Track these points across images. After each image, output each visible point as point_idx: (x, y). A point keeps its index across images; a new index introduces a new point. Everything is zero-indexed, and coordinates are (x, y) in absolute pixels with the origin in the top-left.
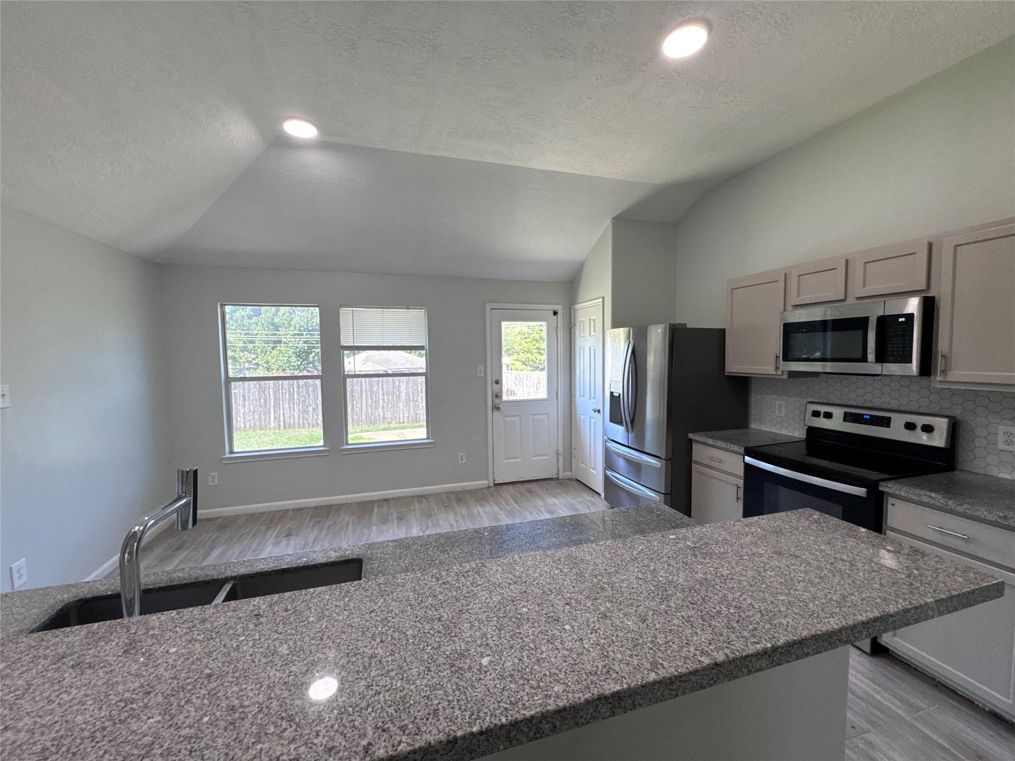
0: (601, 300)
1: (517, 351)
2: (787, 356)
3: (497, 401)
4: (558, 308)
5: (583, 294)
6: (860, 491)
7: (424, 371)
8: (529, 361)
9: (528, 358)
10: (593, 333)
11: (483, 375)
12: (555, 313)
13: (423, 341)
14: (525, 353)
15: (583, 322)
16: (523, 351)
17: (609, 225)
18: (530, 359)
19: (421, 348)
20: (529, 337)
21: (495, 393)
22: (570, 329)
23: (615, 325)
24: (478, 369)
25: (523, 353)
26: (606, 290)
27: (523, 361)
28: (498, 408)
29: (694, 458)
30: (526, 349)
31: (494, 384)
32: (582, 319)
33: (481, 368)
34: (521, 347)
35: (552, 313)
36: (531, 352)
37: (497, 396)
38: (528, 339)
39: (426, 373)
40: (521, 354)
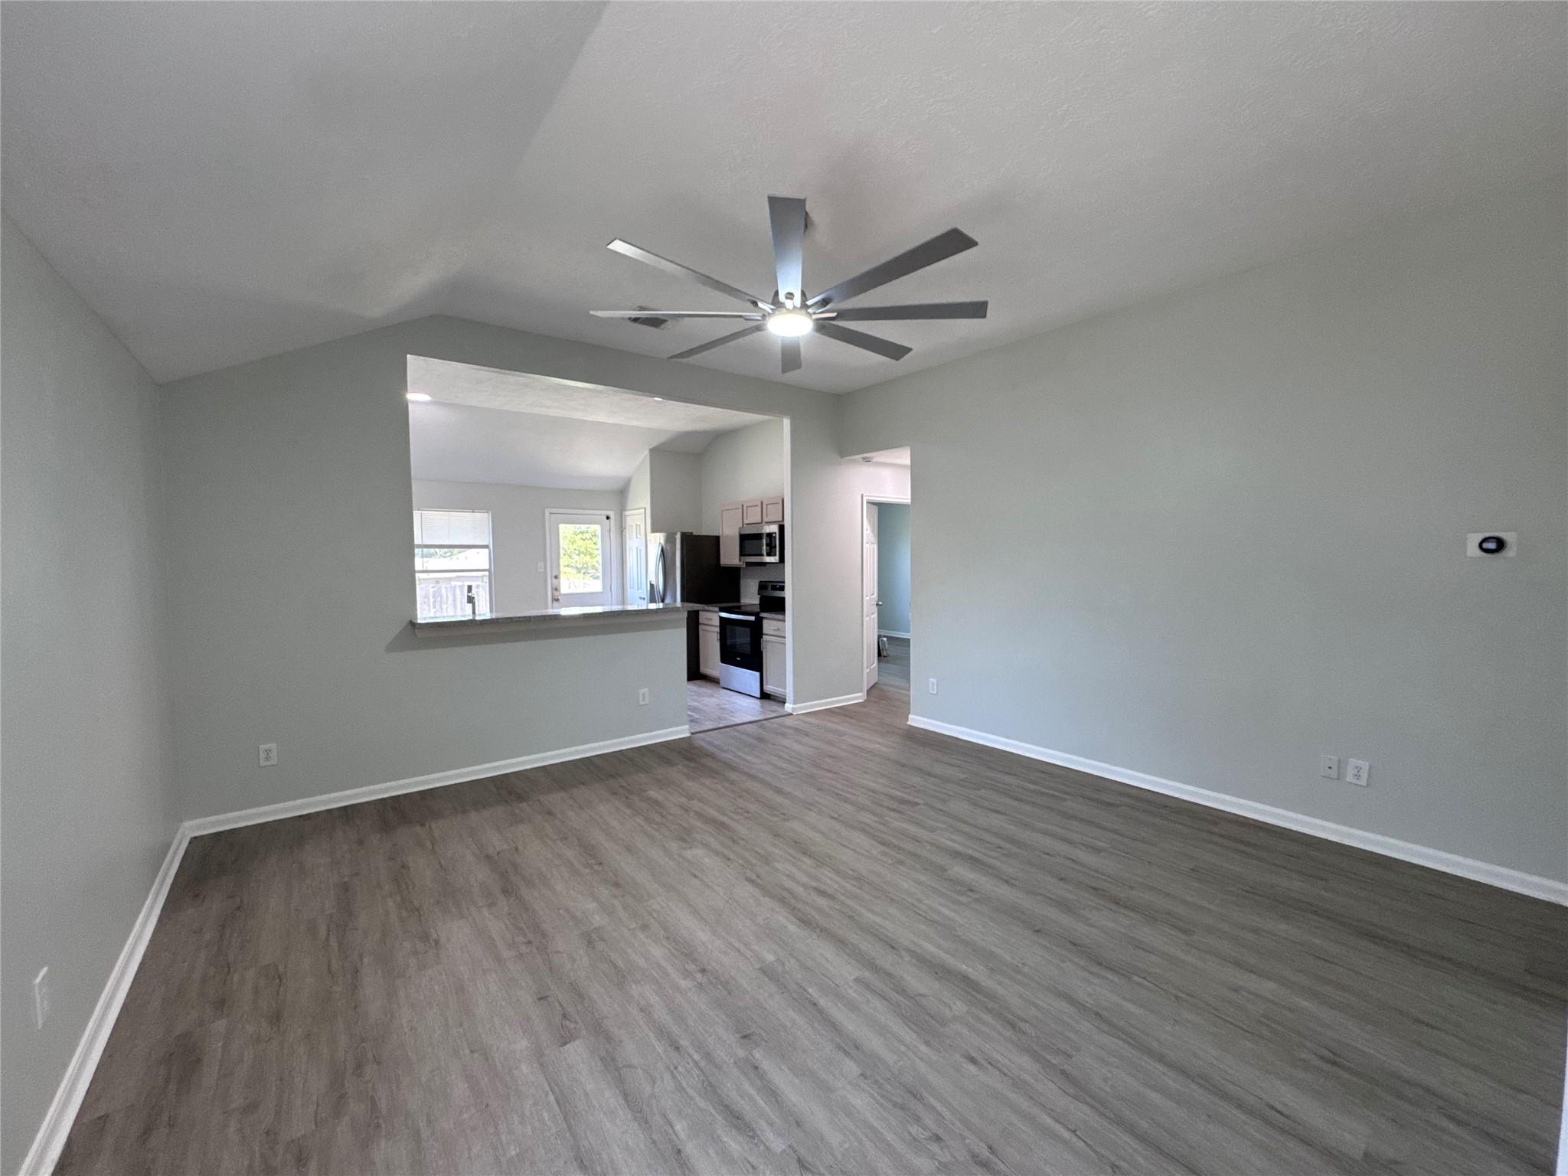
0: (643, 510)
1: (569, 551)
2: (742, 553)
3: (556, 593)
4: (611, 514)
5: (630, 504)
6: (752, 618)
7: (487, 567)
8: (587, 568)
9: (586, 563)
10: (639, 536)
11: (542, 570)
12: (608, 518)
13: (487, 539)
14: (582, 555)
15: (632, 526)
16: (577, 552)
17: (646, 456)
18: (589, 565)
19: (486, 547)
20: (587, 532)
21: (554, 587)
22: (622, 531)
23: (654, 531)
24: (539, 566)
25: (579, 555)
26: (646, 502)
27: (577, 568)
28: (557, 600)
29: (700, 621)
30: (583, 550)
31: (554, 579)
32: (631, 524)
33: (541, 564)
34: (575, 546)
35: (605, 518)
36: (591, 554)
37: (556, 589)
38: (585, 535)
39: (489, 570)
40: (574, 556)
